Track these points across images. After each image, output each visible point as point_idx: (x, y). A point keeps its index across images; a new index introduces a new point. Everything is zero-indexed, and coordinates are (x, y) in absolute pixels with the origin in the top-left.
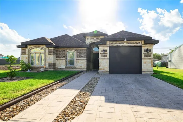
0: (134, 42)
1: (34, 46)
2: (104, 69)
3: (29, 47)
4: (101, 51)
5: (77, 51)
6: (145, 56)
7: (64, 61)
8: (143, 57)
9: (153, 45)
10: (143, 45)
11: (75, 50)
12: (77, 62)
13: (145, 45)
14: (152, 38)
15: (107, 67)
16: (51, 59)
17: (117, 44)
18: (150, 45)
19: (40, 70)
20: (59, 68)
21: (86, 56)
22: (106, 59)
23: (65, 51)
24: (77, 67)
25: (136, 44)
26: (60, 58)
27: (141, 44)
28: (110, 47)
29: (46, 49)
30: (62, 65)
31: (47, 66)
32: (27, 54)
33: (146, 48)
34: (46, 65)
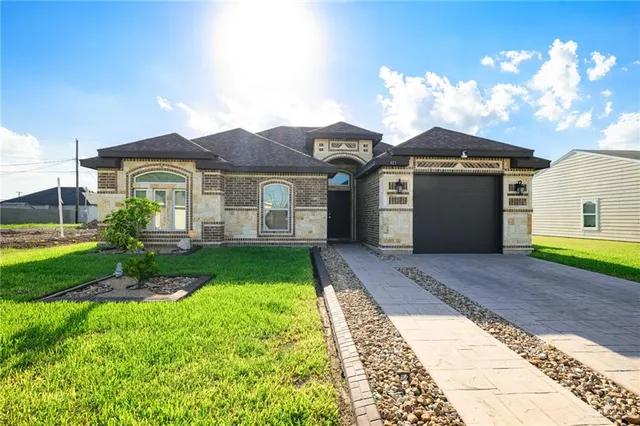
0: (483, 161)
1: (150, 163)
2: (398, 241)
3: (128, 165)
4: (391, 186)
5: (298, 183)
6: (512, 202)
7: (253, 215)
8: (506, 205)
9: (532, 172)
10: (506, 172)
11: (293, 180)
12: (297, 221)
13: (511, 172)
14: (535, 155)
15: (406, 235)
16: (211, 207)
17: (435, 165)
18: (524, 172)
19: (176, 246)
20: (235, 237)
21: (326, 201)
22: (405, 210)
23: (255, 181)
24: (299, 234)
25: (488, 169)
26: (239, 204)
27: (500, 169)
28: (416, 174)
29: (195, 173)
30: (246, 227)
31: (200, 231)
32: (119, 189)
33: (514, 180)
34: (194, 228)
